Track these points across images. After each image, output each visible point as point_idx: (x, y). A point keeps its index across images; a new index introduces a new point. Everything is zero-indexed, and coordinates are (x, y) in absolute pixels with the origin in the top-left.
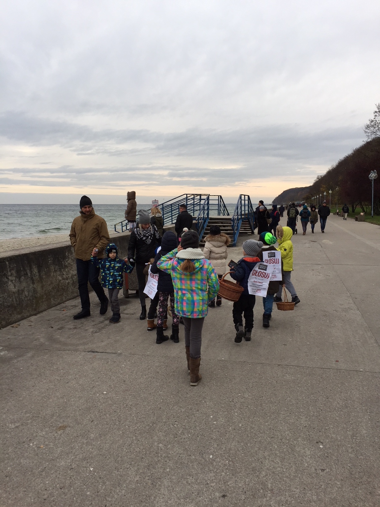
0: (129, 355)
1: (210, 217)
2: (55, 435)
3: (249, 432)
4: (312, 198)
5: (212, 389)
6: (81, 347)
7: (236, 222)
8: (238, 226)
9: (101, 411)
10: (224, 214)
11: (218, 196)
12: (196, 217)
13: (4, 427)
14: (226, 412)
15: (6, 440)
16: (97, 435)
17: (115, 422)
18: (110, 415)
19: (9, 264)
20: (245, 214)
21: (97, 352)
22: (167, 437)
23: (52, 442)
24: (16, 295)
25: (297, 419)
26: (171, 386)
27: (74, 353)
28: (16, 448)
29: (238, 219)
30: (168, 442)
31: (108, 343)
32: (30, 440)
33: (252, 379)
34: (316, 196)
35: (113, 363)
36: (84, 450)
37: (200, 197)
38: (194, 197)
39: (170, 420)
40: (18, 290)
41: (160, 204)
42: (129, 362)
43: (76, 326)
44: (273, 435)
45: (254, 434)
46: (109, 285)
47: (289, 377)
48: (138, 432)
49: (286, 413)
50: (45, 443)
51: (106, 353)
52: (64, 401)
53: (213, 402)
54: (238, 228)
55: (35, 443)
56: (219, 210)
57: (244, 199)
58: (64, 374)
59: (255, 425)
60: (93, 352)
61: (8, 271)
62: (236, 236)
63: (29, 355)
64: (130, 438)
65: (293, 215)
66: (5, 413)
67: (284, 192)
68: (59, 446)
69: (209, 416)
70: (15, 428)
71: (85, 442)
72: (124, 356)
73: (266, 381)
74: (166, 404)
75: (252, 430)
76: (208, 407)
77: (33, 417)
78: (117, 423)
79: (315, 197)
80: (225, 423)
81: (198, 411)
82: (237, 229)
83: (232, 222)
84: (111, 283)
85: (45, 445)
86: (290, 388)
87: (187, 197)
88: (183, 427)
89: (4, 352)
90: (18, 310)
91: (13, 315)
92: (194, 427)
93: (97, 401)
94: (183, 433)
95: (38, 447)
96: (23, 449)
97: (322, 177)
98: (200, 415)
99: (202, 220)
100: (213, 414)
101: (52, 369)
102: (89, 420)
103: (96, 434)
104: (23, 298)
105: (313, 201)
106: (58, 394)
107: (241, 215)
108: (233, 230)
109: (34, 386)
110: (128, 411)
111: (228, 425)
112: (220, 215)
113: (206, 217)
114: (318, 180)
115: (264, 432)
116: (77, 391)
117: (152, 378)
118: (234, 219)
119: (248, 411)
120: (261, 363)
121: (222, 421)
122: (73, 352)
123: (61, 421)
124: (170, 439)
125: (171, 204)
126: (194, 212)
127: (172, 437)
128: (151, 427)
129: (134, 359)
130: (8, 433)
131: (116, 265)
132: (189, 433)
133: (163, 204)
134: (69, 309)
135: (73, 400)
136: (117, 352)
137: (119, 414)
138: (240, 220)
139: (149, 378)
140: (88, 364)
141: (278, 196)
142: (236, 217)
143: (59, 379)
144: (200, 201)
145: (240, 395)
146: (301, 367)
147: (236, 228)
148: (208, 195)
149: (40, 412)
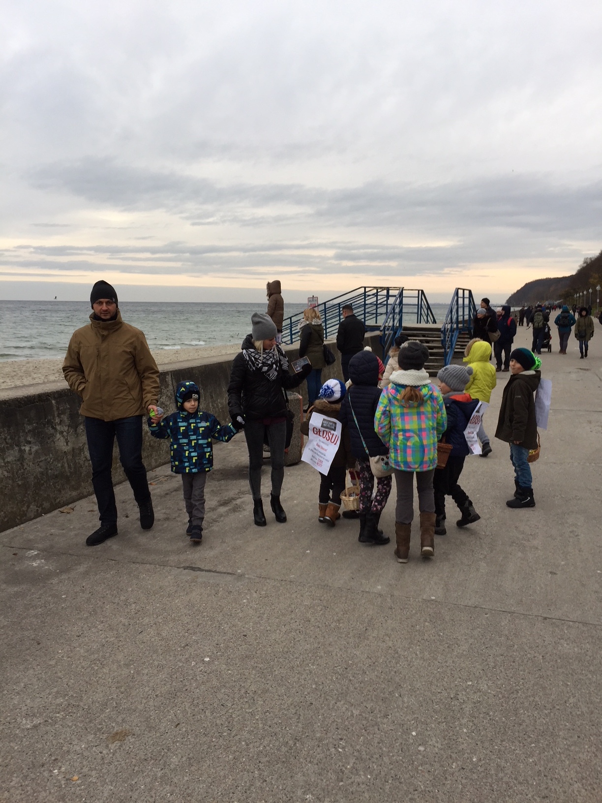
0: (257, 580)
1: (404, 325)
2: (104, 752)
3: (494, 777)
4: (575, 296)
5: (414, 665)
6: (173, 558)
7: (449, 335)
8: (451, 340)
9: (195, 702)
10: (428, 320)
11: (417, 291)
12: (381, 326)
13: (12, 726)
14: (443, 723)
15: (10, 757)
16: (184, 759)
17: (222, 731)
18: (212, 713)
19: (57, 403)
20: (464, 321)
21: (200, 569)
22: (322, 776)
23: (96, 769)
24: (70, 457)
25: (594, 753)
26: (334, 654)
27: (158, 570)
28: (26, 777)
29: (452, 330)
30: (324, 790)
31: (221, 552)
32: (56, 759)
33: (492, 647)
34: (583, 293)
35: (227, 594)
36: (154, 795)
37: (388, 292)
38: (377, 292)
39: (329, 735)
40: (73, 449)
41: (320, 302)
42: (255, 595)
43: (169, 516)
44: (546, 791)
45: (504, 785)
46: (191, 467)
47: (568, 647)
48: (264, 760)
49: (570, 735)
50: (82, 771)
51: (215, 572)
52: (130, 672)
53: (416, 697)
54: (452, 345)
55: (63, 769)
56: (419, 315)
57: (462, 296)
58: (137, 613)
59: (506, 761)
60: (193, 569)
61: (56, 415)
62: (448, 358)
63: (82, 569)
64: (248, 772)
65: (540, 324)
66: (18, 693)
67: (526, 284)
68: (107, 780)
69: (407, 732)
70: (31, 729)
71: (159, 774)
72: (247, 581)
73: (522, 653)
74: (323, 695)
75: (501, 775)
76: (406, 708)
77: (67, 707)
78: (225, 734)
79: (581, 294)
80: (442, 752)
81: (386, 716)
82: (451, 347)
83: (442, 335)
84: (194, 461)
85: (81, 775)
86: (572, 675)
87: (365, 292)
88: (355, 754)
89: (38, 562)
90: (73, 483)
91: (63, 492)
92: (378, 756)
93: (190, 678)
94: (355, 771)
95: (67, 780)
96: (39, 782)
97: (592, 261)
98: (390, 728)
99: (391, 330)
100: (417, 727)
101: (116, 600)
102: (172, 721)
103: (182, 757)
104: (82, 462)
105: (577, 300)
106: (120, 657)
107: (458, 322)
108: (443, 347)
109: (80, 635)
110: (247, 706)
111: (449, 757)
112: (420, 323)
113: (398, 325)
114: (585, 265)
115: (527, 780)
116: (156, 652)
117: (298, 632)
118: (446, 330)
119: (488, 725)
120: (509, 612)
121: (436, 745)
122: (157, 566)
123: (119, 719)
124: (328, 782)
125: (339, 304)
126: (376, 317)
127: (334, 777)
128: (291, 748)
129: (265, 588)
130: (17, 740)
131: (200, 425)
132: (367, 769)
133: (325, 303)
134: (161, 483)
135: (146, 671)
136: (236, 571)
137: (230, 711)
138: (455, 331)
139: (291, 632)
140: (182, 594)
141: (515, 291)
142: (449, 326)
143: (127, 624)
144: (388, 299)
145: (471, 683)
146: (591, 626)
147: (448, 344)
148: (401, 289)
149: (83, 695)
